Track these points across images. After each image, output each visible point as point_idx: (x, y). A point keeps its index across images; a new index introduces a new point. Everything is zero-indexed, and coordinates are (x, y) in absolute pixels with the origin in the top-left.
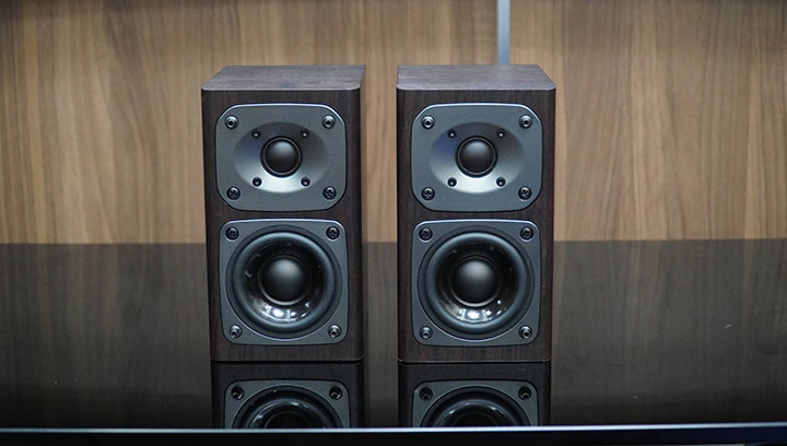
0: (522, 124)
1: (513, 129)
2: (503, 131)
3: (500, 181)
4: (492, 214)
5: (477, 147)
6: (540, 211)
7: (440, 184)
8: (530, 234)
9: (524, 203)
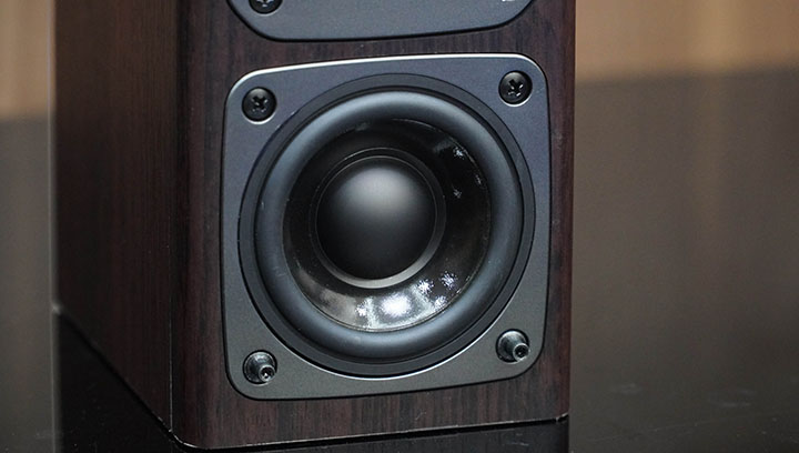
4: (428, 42)
6: (547, 25)
8: (524, 87)
9: (507, 8)
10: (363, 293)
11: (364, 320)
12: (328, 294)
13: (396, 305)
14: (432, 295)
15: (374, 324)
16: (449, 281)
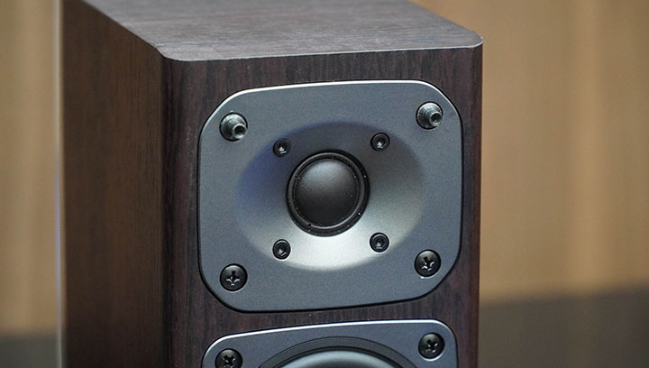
0: (425, 121)
1: (403, 130)
2: (385, 138)
3: (378, 241)
4: (362, 311)
5: (326, 173)
6: (458, 297)
7: (257, 254)
8: (438, 345)
9: (426, 283)
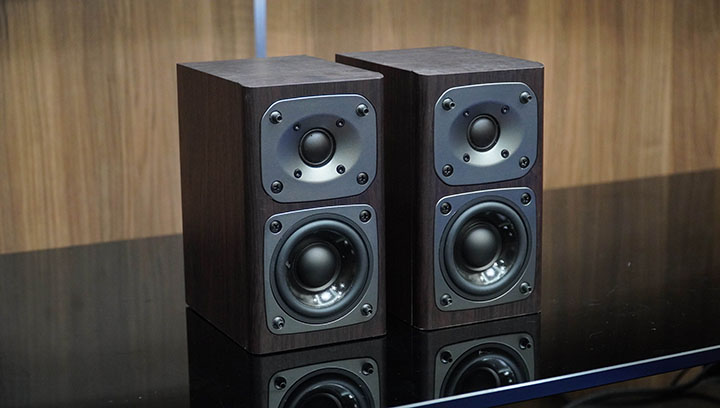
1: (513, 103)
8: (528, 199)
10: (314, 293)
11: (317, 303)
12: (302, 296)
13: (326, 296)
14: (337, 291)
15: (321, 304)
16: (342, 286)
